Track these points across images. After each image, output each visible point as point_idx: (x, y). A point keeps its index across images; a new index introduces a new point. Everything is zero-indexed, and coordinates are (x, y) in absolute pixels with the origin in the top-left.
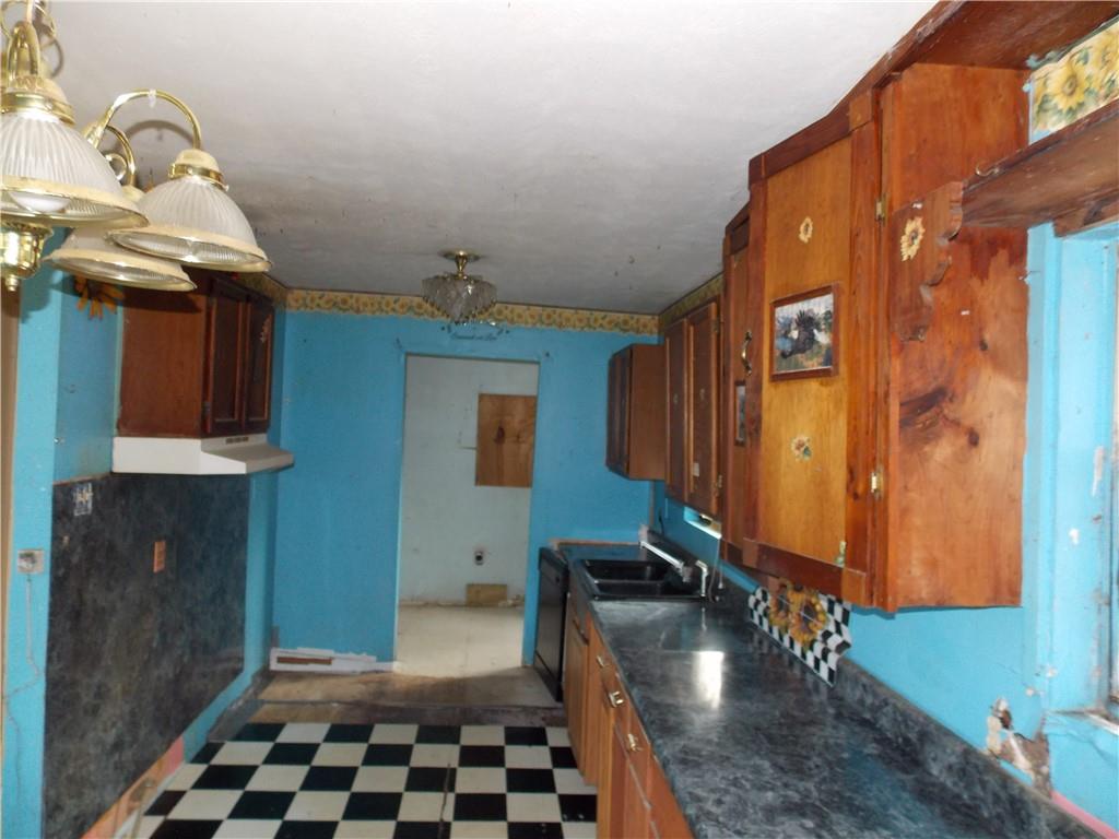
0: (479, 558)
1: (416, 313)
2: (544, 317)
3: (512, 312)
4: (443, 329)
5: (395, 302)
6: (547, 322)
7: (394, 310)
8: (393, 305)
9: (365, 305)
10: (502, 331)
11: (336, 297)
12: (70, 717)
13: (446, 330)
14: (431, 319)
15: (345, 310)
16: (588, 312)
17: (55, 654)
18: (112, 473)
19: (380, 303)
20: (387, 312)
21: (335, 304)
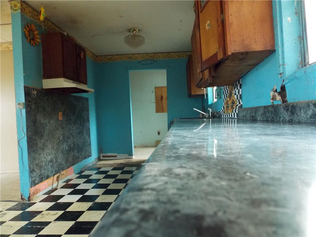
0: (159, 133)
1: (131, 59)
2: (166, 56)
3: (157, 55)
4: (138, 63)
5: (125, 57)
6: (167, 57)
7: (125, 59)
8: (124, 58)
9: (117, 58)
10: (154, 61)
11: (109, 57)
12: (35, 148)
13: (139, 63)
14: (135, 60)
15: (111, 61)
16: (179, 53)
17: (29, 130)
18: (43, 89)
19: (121, 57)
20: (123, 60)
21: (109, 59)
